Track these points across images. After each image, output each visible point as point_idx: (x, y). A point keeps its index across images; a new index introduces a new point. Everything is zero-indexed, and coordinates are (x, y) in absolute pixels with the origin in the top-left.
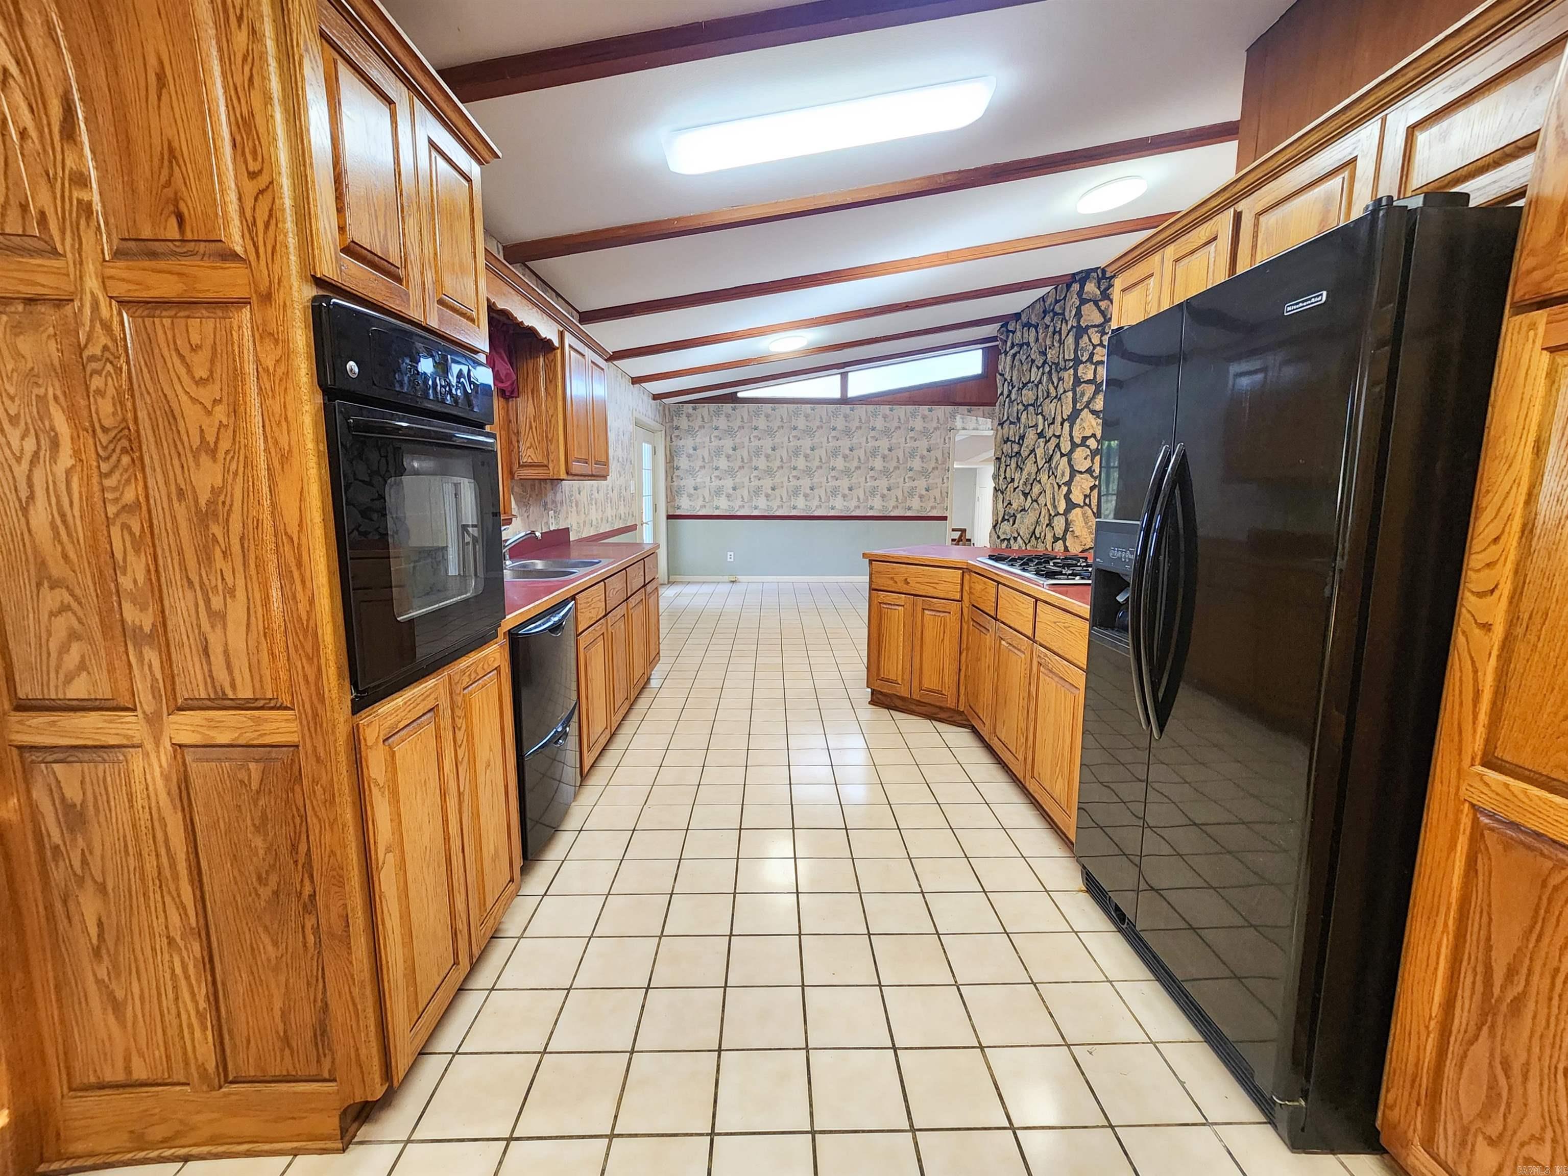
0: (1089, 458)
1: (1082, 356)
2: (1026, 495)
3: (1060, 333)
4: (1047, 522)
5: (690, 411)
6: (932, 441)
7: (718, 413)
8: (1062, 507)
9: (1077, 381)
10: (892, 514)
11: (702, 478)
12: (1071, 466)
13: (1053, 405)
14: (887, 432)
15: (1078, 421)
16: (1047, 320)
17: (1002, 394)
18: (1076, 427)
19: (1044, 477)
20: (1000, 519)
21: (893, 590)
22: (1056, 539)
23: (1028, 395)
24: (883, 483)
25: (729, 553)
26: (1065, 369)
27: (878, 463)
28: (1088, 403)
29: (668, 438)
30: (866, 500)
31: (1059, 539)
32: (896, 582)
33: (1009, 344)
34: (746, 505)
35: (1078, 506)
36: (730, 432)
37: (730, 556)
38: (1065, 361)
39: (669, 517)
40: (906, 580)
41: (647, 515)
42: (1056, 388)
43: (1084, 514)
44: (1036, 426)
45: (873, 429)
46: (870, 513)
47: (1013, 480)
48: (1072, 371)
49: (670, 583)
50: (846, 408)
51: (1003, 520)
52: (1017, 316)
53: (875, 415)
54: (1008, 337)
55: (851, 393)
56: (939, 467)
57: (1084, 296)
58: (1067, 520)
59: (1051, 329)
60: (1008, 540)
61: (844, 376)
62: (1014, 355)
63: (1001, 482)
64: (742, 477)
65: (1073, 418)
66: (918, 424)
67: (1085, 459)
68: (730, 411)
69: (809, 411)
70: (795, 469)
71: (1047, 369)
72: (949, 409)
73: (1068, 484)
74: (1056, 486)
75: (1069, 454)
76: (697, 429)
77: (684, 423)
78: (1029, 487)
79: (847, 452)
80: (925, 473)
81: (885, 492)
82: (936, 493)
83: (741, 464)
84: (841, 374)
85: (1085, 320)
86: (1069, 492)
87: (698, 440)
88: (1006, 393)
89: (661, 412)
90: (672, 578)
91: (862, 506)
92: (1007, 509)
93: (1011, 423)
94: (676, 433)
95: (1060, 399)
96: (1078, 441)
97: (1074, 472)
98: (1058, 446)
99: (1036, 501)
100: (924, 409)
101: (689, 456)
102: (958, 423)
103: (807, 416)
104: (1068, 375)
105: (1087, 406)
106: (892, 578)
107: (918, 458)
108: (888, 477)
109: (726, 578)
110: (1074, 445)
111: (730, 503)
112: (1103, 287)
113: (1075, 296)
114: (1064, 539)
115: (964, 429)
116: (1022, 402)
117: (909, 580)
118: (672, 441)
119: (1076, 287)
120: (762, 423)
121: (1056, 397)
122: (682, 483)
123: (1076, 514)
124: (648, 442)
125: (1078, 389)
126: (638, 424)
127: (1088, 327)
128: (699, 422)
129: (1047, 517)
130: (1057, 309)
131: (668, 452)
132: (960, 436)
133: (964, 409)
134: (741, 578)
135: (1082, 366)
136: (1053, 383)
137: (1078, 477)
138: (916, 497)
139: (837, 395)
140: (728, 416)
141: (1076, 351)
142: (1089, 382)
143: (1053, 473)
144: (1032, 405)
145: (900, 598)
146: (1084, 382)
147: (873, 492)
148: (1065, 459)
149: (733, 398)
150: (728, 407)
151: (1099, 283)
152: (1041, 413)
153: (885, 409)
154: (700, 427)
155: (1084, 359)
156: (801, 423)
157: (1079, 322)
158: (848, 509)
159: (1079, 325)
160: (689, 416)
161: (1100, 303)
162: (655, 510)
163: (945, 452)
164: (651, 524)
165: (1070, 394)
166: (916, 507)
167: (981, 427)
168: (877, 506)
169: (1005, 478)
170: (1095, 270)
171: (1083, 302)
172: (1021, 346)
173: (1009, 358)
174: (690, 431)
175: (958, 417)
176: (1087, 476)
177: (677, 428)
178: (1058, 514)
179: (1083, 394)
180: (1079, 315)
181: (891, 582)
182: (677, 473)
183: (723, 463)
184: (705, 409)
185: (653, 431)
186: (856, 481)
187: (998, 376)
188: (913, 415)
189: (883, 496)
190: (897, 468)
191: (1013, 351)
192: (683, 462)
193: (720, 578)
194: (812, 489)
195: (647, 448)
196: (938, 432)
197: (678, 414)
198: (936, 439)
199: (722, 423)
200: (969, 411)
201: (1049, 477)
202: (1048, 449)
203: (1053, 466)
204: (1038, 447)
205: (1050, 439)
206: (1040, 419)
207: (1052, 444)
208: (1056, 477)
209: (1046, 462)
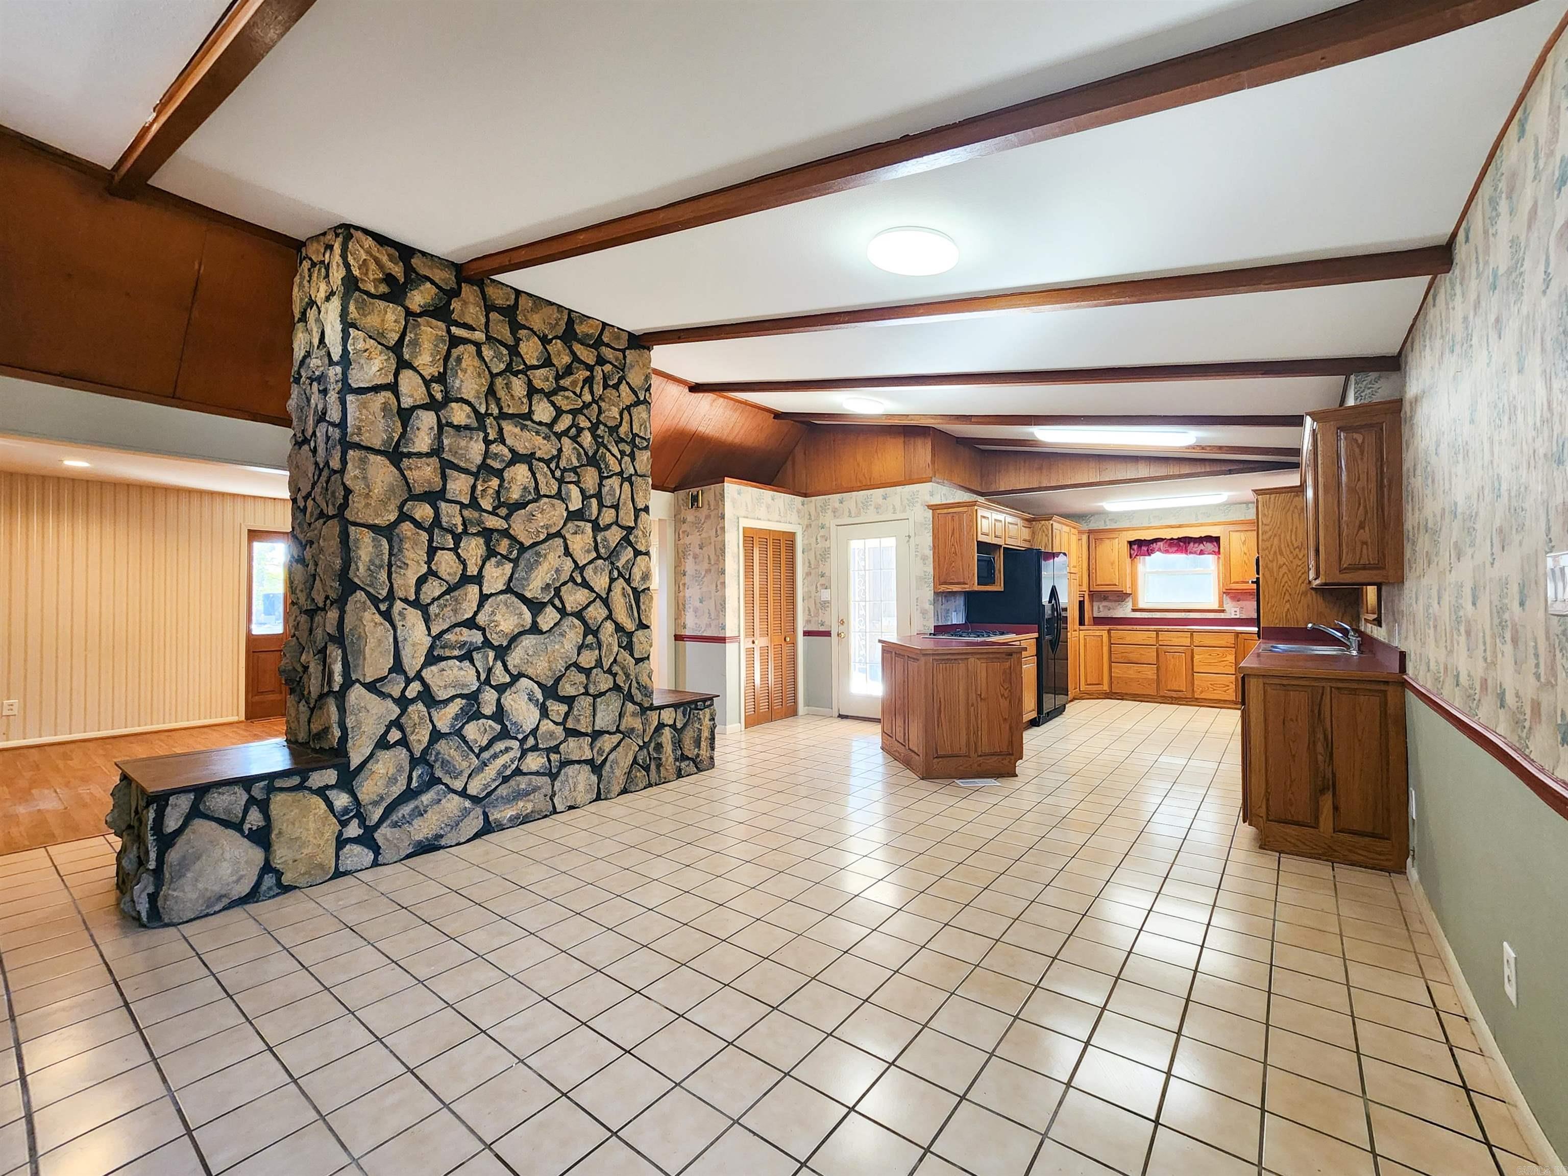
44: (561, 498)
144: (546, 462)
201: (612, 580)
202: (605, 539)
203: (620, 564)
204: (575, 533)
205: (608, 527)
206: (575, 492)
207: (614, 536)
208: (628, 581)
209: (599, 557)
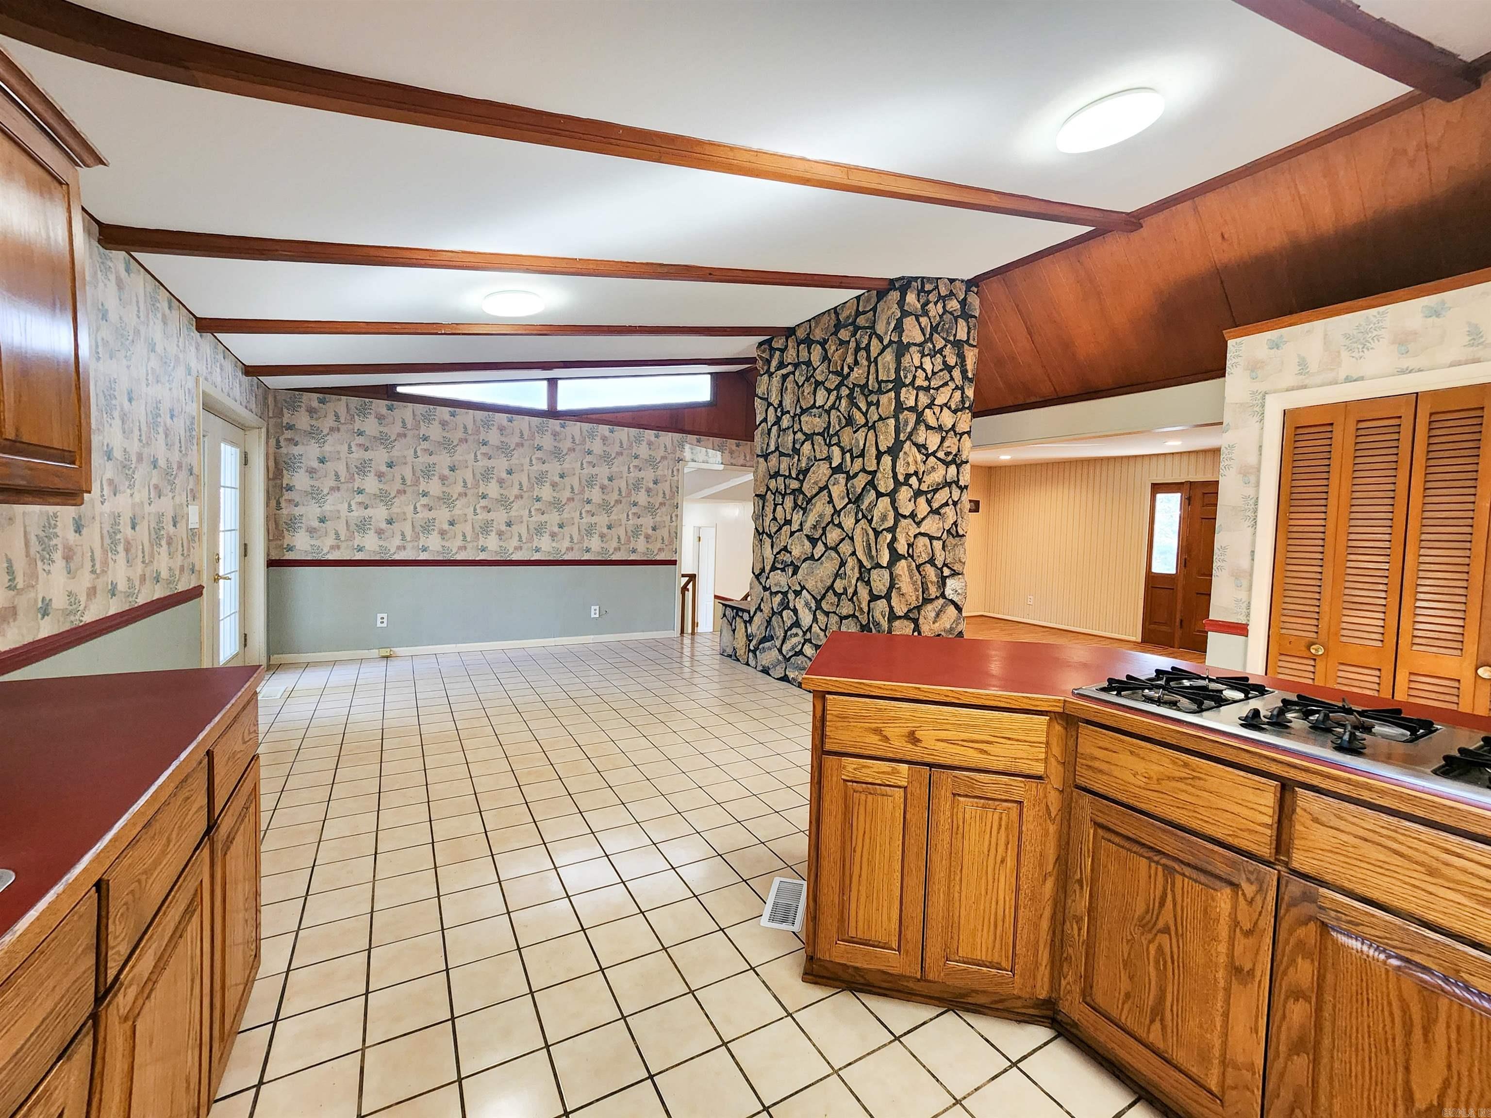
0: (913, 500)
1: (906, 377)
2: (813, 541)
3: (867, 349)
4: (857, 575)
5: (315, 404)
6: (659, 472)
7: (363, 412)
8: (885, 559)
9: (900, 407)
10: (614, 558)
11: (333, 504)
12: (895, 509)
13: (861, 435)
14: (606, 458)
15: (901, 454)
16: (844, 334)
17: (765, 420)
18: (900, 464)
19: (848, 522)
20: (767, 569)
21: (879, 753)
22: (874, 598)
23: (812, 423)
24: (602, 520)
25: (379, 616)
26: (880, 392)
27: (596, 495)
28: (911, 434)
29: (272, 442)
30: (581, 541)
31: (880, 597)
32: (886, 739)
33: (774, 363)
34: (409, 546)
35: (903, 557)
36: (384, 440)
37: (381, 620)
38: (880, 383)
39: (272, 563)
40: (912, 733)
41: (229, 562)
42: (865, 414)
43: (909, 567)
44: (829, 459)
45: (590, 453)
46: (586, 557)
47: (788, 522)
48: (892, 394)
49: (273, 668)
50: (554, 424)
51: (773, 568)
52: (790, 332)
53: (592, 435)
54: (772, 356)
55: (561, 406)
56: (667, 503)
57: (906, 308)
58: (891, 574)
59: (852, 345)
60: (785, 594)
61: (553, 383)
62: (785, 377)
63: (767, 524)
64: (402, 506)
65: (894, 451)
66: (643, 451)
67: (910, 500)
68: (384, 411)
69: (505, 422)
70: (484, 497)
71: (845, 391)
72: (677, 436)
73: (892, 530)
74: (871, 532)
75: (892, 495)
76: (325, 432)
77: (303, 421)
78: (820, 531)
79: (557, 479)
80: (651, 509)
81: (605, 530)
82: (665, 532)
83: (401, 487)
84: (548, 379)
85: (907, 336)
86: (894, 539)
87: (327, 448)
88: (771, 418)
89: (260, 397)
90: (276, 659)
91: (576, 547)
92: (780, 557)
93: (782, 454)
94: (288, 434)
95: (873, 427)
96: (901, 478)
97: (898, 516)
98: (872, 484)
99: (835, 549)
100: (650, 434)
101: (311, 471)
102: (687, 453)
103: (502, 429)
104: (887, 401)
105: (909, 438)
106: (878, 731)
107: (643, 490)
108: (609, 512)
109: (375, 653)
110: (898, 484)
111: (381, 543)
112: (922, 301)
113: (896, 306)
114: (888, 597)
115: (693, 461)
116: (801, 430)
117: (918, 734)
118: (278, 446)
119: (895, 295)
120: (435, 432)
121: (866, 424)
122: (297, 511)
123: (902, 567)
124: (233, 443)
125: (901, 417)
126: (209, 407)
127: (909, 345)
128: (330, 422)
129: (856, 570)
130: (861, 321)
131: (272, 464)
132: (689, 468)
133: (693, 438)
134: (399, 651)
135: (904, 389)
136: (859, 409)
137: (904, 522)
138: (596, 536)
139: (543, 405)
140: (380, 418)
141: (897, 371)
142: (910, 409)
143: (864, 516)
144: (821, 434)
145: (895, 772)
146: (907, 409)
147: (590, 530)
148: (886, 500)
149: (388, 393)
150: (380, 405)
151: (919, 295)
152: (838, 444)
153: (604, 429)
154: (332, 429)
155: (908, 381)
156: (493, 437)
157: (900, 336)
158: (558, 551)
159: (900, 341)
160: (311, 411)
161: (921, 319)
162: (245, 550)
163: (674, 486)
164: (235, 577)
165: (892, 422)
166: (641, 549)
167: (711, 460)
168: (595, 548)
169: (775, 519)
170: (916, 279)
171: (905, 314)
172: (796, 366)
173: (776, 380)
174: (314, 433)
175: (687, 447)
176: (910, 521)
177: (290, 427)
178: (878, 566)
179: (906, 423)
180: (899, 328)
181: (874, 739)
182: (287, 495)
183: (371, 484)
184: (341, 404)
185: (243, 427)
186: (568, 516)
187: (757, 401)
188: (638, 440)
189: (602, 536)
190: (618, 502)
191: (784, 371)
192: (300, 480)
193: (365, 653)
194: (509, 524)
195: (229, 455)
196: (665, 463)
197: (294, 407)
198: (663, 470)
199: (370, 426)
200: (699, 441)
201: (857, 521)
202: (853, 486)
203: (863, 507)
204: (834, 484)
205: (856, 475)
206: (836, 451)
207: (861, 481)
208: (870, 522)
209: (850, 502)
